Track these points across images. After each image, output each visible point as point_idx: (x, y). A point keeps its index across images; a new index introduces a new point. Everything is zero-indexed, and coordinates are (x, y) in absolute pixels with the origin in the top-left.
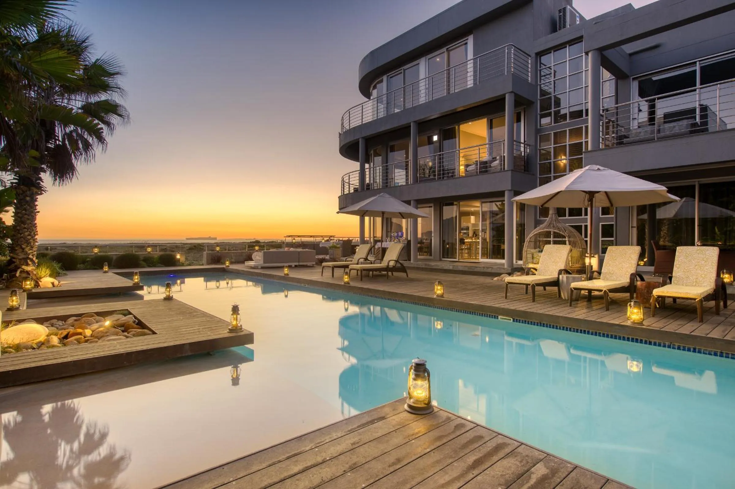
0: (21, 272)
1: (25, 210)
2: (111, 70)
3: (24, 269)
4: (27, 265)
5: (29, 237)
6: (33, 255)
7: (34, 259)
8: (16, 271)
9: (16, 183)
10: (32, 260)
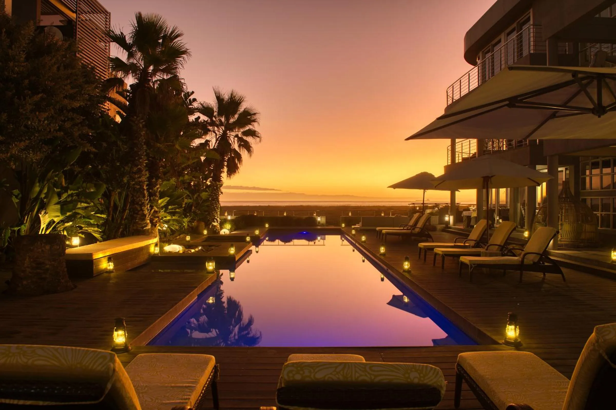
0: (212, 226)
1: (214, 193)
2: (252, 113)
3: (213, 224)
4: (214, 222)
5: (216, 208)
6: (217, 217)
7: (218, 219)
8: (210, 225)
9: (212, 180)
10: (217, 220)
